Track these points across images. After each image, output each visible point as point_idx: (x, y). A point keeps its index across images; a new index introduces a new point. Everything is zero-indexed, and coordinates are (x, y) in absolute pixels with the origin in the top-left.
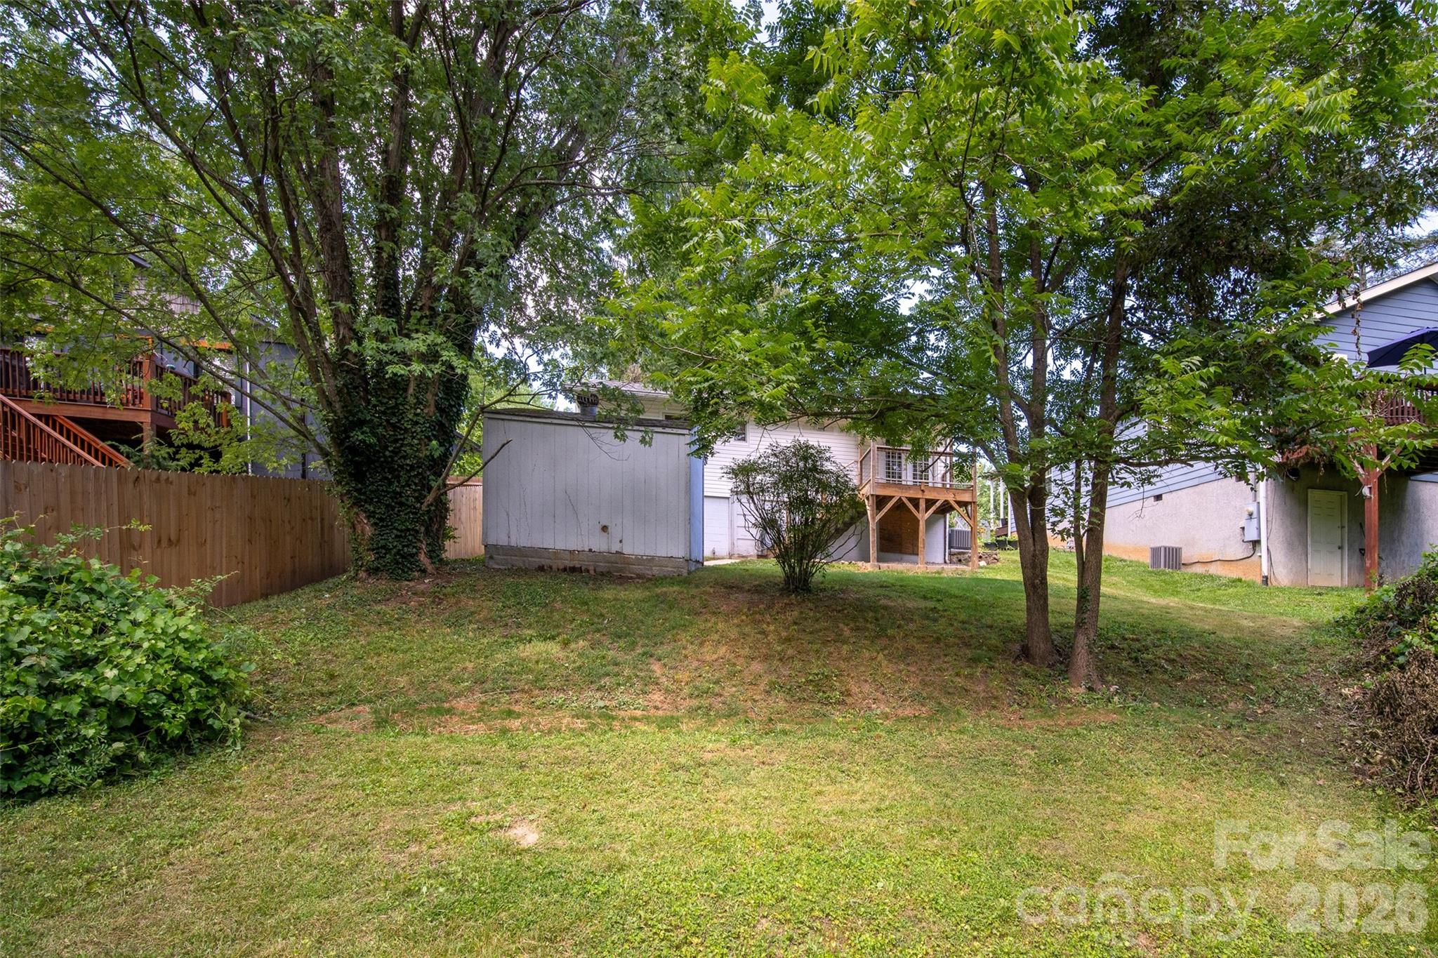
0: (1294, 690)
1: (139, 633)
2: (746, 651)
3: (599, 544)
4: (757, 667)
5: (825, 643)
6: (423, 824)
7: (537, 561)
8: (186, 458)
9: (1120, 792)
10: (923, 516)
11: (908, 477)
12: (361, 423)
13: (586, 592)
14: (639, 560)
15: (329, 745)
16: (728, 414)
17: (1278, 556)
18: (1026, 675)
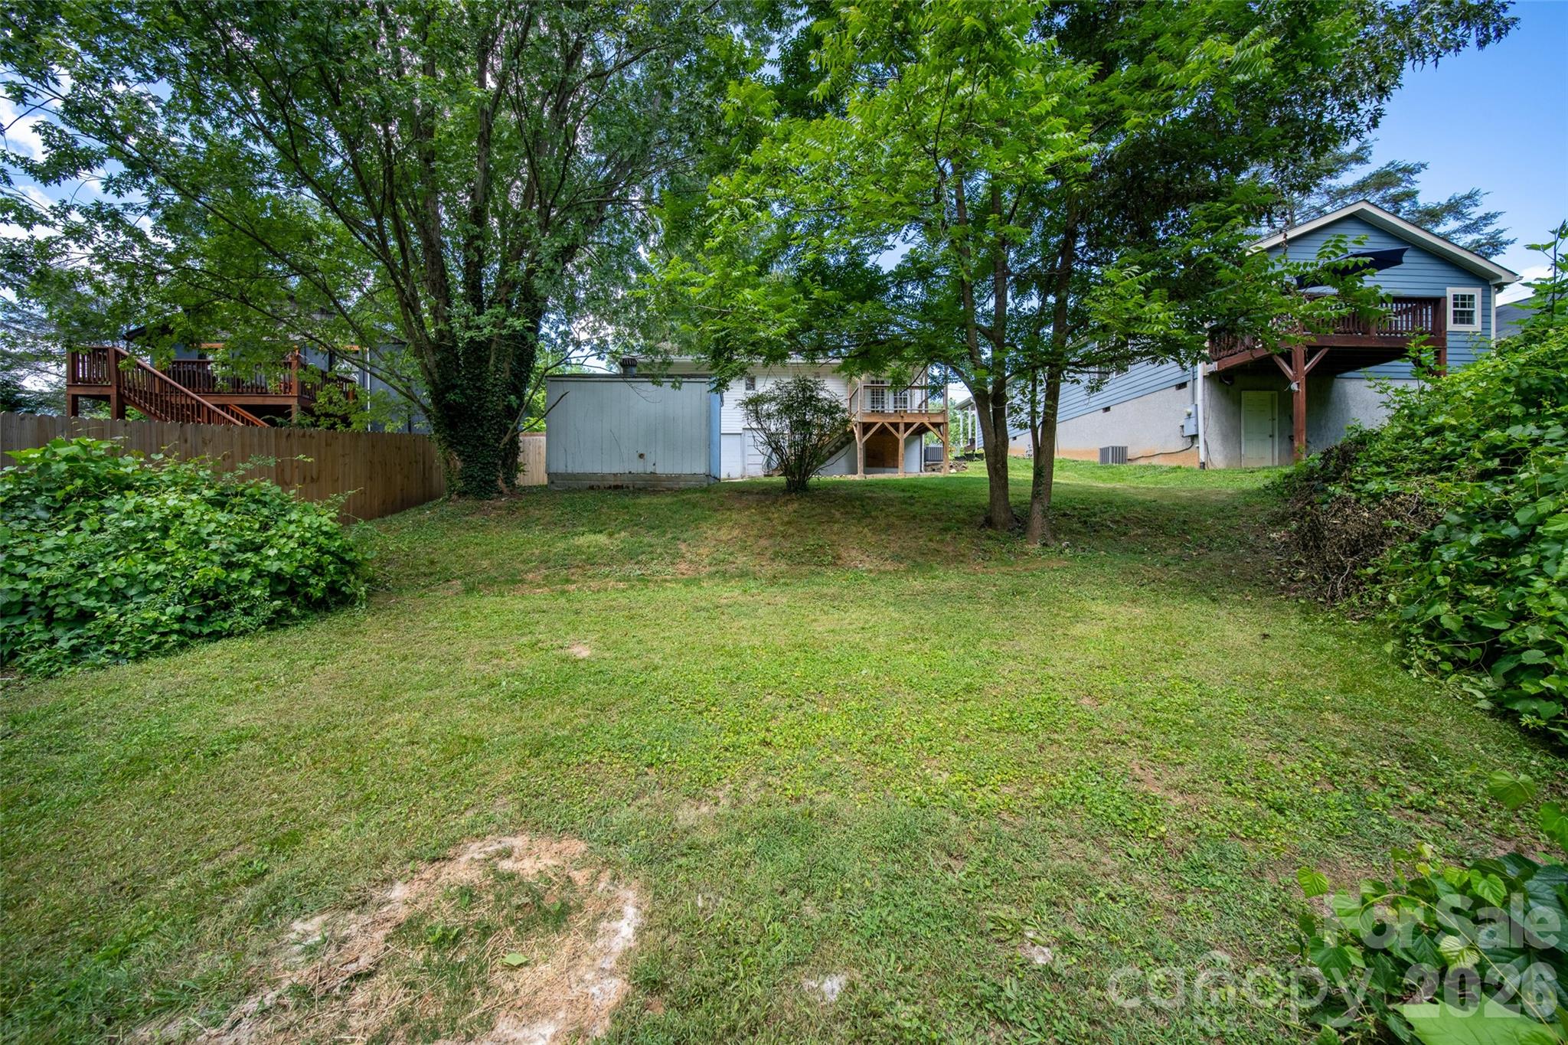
0: (1227, 537)
1: (292, 527)
2: (755, 532)
3: (637, 467)
4: (763, 542)
5: (820, 523)
6: (502, 648)
7: (588, 483)
8: (324, 422)
9: (1070, 610)
10: (902, 436)
11: (890, 407)
12: (454, 387)
13: (627, 501)
14: (669, 478)
15: (431, 604)
16: (741, 358)
17: (1216, 445)
18: (989, 538)
